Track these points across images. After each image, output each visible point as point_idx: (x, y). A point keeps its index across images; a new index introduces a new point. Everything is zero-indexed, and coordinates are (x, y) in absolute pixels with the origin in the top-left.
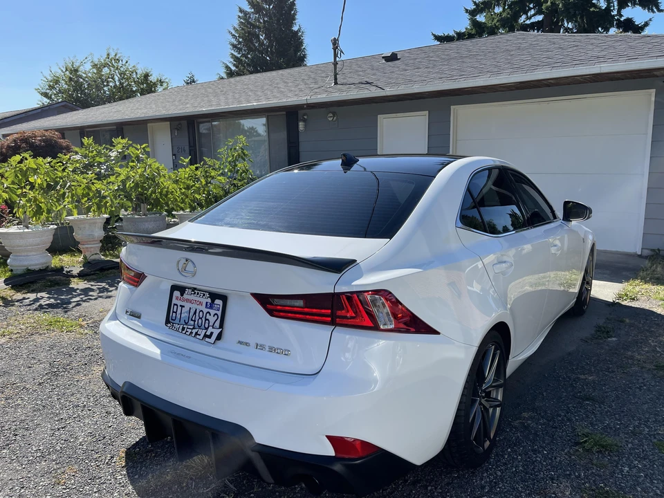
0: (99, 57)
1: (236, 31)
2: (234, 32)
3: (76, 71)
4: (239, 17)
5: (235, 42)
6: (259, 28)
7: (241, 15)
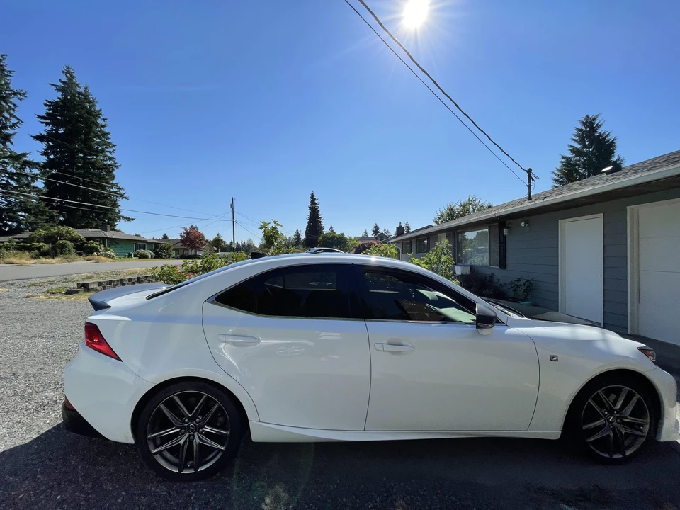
0: (464, 200)
1: (559, 170)
2: (557, 172)
3: (452, 209)
4: (562, 162)
5: (558, 178)
6: (579, 165)
7: (563, 160)
